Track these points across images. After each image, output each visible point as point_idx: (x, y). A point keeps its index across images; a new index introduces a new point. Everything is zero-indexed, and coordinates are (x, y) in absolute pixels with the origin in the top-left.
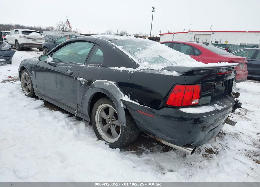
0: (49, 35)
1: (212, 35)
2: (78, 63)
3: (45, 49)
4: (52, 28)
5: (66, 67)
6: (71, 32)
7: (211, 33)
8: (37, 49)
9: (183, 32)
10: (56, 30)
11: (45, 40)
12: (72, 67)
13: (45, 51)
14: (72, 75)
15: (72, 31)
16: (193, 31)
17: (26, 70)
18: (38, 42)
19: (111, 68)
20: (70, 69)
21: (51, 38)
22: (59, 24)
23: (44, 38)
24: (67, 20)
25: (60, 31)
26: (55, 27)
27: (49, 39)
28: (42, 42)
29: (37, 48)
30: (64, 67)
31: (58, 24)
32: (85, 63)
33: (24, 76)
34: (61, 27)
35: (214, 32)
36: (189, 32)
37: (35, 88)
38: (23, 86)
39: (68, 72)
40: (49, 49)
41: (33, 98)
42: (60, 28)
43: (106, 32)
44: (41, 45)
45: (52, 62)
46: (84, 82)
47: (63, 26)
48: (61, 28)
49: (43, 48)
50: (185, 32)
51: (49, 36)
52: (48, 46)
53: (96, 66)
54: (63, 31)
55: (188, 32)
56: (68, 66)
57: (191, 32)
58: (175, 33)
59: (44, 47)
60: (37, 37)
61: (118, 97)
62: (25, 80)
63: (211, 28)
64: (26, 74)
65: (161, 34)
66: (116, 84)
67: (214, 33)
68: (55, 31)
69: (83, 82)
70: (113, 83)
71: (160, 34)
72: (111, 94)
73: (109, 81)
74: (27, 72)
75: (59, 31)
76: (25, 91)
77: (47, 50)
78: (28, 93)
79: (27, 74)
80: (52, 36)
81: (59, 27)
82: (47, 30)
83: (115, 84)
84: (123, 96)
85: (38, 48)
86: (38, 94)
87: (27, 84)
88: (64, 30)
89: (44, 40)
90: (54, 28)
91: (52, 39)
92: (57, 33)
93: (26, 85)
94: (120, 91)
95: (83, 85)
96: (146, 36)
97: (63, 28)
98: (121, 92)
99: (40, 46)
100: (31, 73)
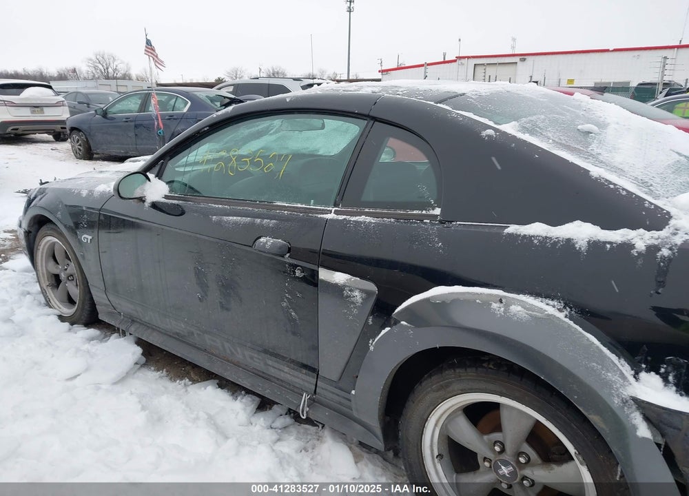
0: (77, 93)
1: (520, 64)
2: (299, 205)
3: (75, 137)
4: (74, 71)
5: (245, 225)
6: (130, 79)
7: (516, 59)
8: (46, 136)
9: (442, 60)
10: (86, 75)
11: (69, 107)
12: (276, 224)
13: (78, 142)
14: (283, 257)
15: (134, 77)
16: (468, 57)
17: (52, 229)
18: (50, 114)
19: (506, 231)
20: (273, 233)
21: (85, 101)
22: (94, 58)
23: (66, 102)
24: (148, 42)
25: (98, 78)
26: (84, 69)
27: (79, 103)
28: (63, 114)
29: (46, 133)
30: (236, 223)
31: (91, 60)
32: (336, 205)
33: (47, 246)
34: (100, 66)
35: (523, 57)
36: (459, 62)
37: (98, 296)
38: (45, 283)
39: (267, 247)
40: (90, 135)
41: (92, 332)
42: (98, 71)
43: (228, 73)
44: (63, 122)
45: (166, 197)
46: (362, 291)
47: (104, 64)
48: (101, 71)
49: (69, 132)
50: (446, 59)
51: (77, 95)
52: (84, 127)
53: (408, 218)
54: (107, 78)
55: (455, 61)
56: (258, 221)
57: (463, 61)
58: (428, 65)
59: (73, 129)
60: (45, 99)
61: (608, 384)
62: (51, 263)
63: (513, 48)
64: (54, 244)
65: (382, 71)
66: (566, 312)
67: (525, 59)
68: (85, 79)
69: (357, 293)
70: (550, 308)
71: (379, 71)
72: (560, 367)
73: (522, 297)
74: (60, 235)
75: (94, 78)
76: (54, 301)
77: (83, 137)
78: (68, 311)
79: (57, 240)
80: (86, 95)
81: (96, 68)
82: (62, 77)
83: (560, 310)
84: (632, 379)
85: (49, 133)
86: (110, 314)
87: (63, 276)
88: (110, 75)
89: (66, 109)
90: (80, 71)
91: (88, 104)
92: (91, 84)
93: (56, 281)
94: (605, 350)
95: (353, 303)
96: (335, 77)
97: (107, 69)
98: (613, 357)
99: (58, 128)
100: (80, 242)
